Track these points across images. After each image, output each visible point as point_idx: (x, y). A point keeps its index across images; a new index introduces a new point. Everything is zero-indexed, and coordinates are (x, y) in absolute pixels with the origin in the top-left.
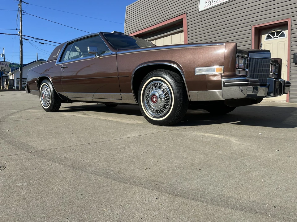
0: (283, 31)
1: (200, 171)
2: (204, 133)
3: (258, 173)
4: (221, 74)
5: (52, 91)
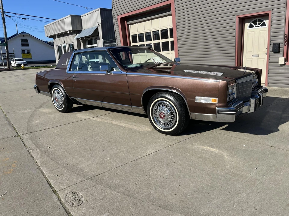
0: (265, 21)
1: (209, 194)
2: (203, 146)
3: (244, 195)
4: (216, 104)
5: (64, 95)
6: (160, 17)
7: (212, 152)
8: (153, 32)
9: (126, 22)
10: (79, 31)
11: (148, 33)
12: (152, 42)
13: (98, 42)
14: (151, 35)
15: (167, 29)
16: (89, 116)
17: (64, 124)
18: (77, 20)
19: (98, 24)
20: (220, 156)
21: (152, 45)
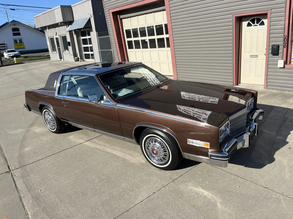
0: (263, 20)
4: (208, 149)
6: (154, 12)
7: (205, 197)
8: (147, 27)
9: (118, 16)
10: (70, 23)
11: (142, 29)
12: (147, 38)
13: (91, 34)
14: (145, 31)
15: (162, 25)
16: (82, 138)
17: (57, 151)
18: (67, 10)
19: (90, 15)
20: (213, 203)
21: (147, 41)
